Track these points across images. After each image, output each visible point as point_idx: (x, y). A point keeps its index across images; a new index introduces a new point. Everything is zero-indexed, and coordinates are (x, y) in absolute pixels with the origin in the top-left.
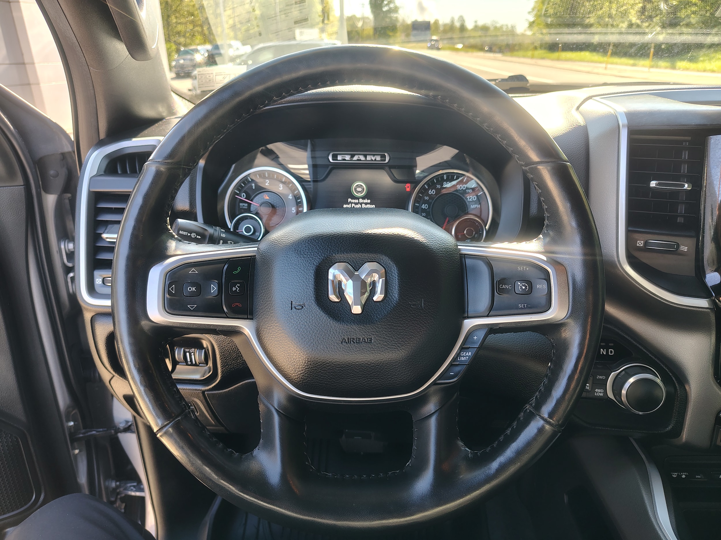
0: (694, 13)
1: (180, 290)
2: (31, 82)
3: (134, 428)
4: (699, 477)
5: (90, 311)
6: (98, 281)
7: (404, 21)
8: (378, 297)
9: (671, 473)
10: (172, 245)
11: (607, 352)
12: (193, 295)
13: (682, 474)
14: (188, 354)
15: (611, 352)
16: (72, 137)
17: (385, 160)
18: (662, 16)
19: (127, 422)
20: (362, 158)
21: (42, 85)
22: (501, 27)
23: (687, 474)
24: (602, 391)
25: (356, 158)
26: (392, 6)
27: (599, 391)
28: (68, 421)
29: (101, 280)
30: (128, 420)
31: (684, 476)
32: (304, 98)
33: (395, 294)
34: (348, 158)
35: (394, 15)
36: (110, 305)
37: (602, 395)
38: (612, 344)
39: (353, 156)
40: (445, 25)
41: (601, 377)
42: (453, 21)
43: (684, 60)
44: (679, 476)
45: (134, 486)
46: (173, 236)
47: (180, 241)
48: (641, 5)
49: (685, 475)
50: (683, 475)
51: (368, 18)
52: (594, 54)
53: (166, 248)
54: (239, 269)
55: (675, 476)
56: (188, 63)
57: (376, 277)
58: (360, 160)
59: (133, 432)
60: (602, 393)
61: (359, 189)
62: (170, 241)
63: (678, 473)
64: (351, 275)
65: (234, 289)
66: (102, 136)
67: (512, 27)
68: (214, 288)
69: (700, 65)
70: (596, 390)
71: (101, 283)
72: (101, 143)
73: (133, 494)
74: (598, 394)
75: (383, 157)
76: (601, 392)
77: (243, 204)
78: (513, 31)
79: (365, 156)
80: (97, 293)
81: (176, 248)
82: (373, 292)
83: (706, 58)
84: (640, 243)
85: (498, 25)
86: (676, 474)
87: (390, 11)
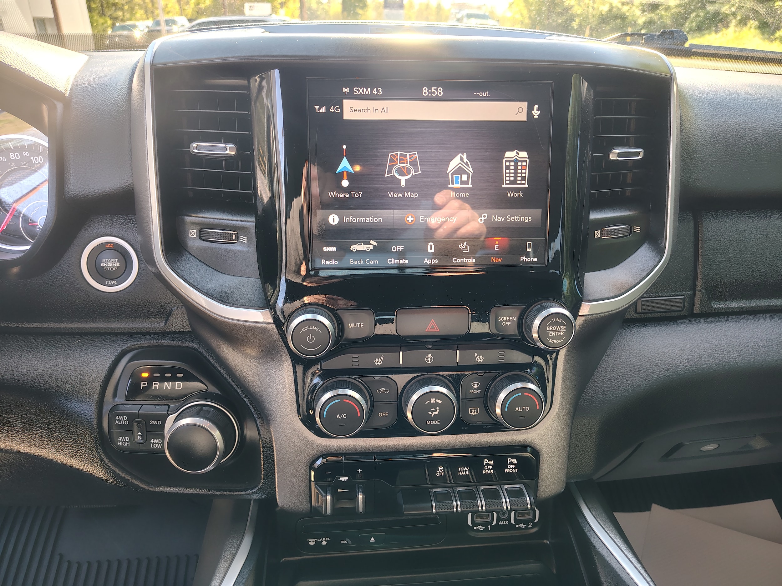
4: (345, 541)
9: (307, 540)
11: (173, 386)
13: (321, 539)
15: (178, 387)
23: (329, 540)
24: (160, 441)
27: (156, 441)
31: (324, 543)
37: (158, 448)
38: (181, 375)
41: (155, 423)
44: (318, 544)
49: (325, 541)
50: (323, 541)
55: (313, 544)
60: (160, 444)
63: (316, 539)
70: (152, 441)
74: (155, 446)
76: (158, 443)
84: (193, 233)
86: (314, 540)
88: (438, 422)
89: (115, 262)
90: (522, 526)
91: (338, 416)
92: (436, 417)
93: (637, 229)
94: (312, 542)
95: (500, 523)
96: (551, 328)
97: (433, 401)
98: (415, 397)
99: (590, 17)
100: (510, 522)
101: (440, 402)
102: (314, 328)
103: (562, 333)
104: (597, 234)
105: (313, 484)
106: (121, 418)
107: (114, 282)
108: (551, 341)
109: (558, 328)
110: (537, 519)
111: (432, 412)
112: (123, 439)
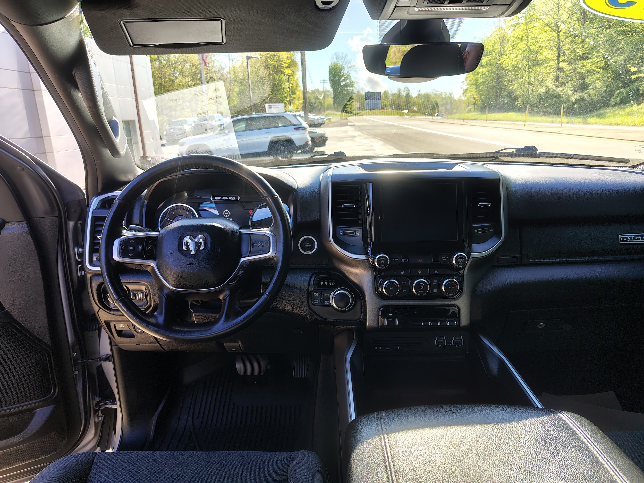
0: (598, 79)
1: (126, 248)
2: (46, 152)
3: (111, 358)
4: (388, 349)
5: (90, 273)
6: (95, 259)
7: (358, 92)
8: (202, 248)
10: (124, 231)
11: (332, 284)
12: (131, 250)
13: (379, 347)
14: (137, 295)
15: (333, 284)
16: (85, 192)
17: (238, 199)
18: (572, 82)
19: (107, 355)
20: (227, 198)
21: (55, 154)
22: (441, 94)
25: (223, 198)
26: (348, 81)
27: (327, 301)
28: (73, 352)
29: (96, 258)
30: (107, 354)
31: (380, 349)
32: (186, 173)
33: (209, 247)
34: (220, 198)
35: (350, 89)
36: (100, 269)
37: (328, 303)
38: (334, 280)
39: (222, 197)
40: (393, 95)
41: (327, 295)
42: (400, 92)
43: (593, 116)
45: (110, 402)
46: (125, 229)
47: (128, 230)
48: (555, 74)
51: (329, 91)
52: (519, 114)
53: (122, 233)
54: (151, 241)
56: (178, 132)
57: (201, 240)
58: (226, 199)
59: (110, 361)
61: (227, 214)
62: (123, 230)
64: (192, 240)
65: (148, 248)
66: (99, 191)
67: (450, 93)
68: (140, 248)
69: (606, 120)
70: (326, 301)
71: (96, 259)
72: (99, 194)
73: (110, 407)
75: (237, 198)
77: (168, 222)
78: (451, 97)
79: (228, 197)
80: (94, 264)
81: (126, 233)
82: (200, 246)
83: (611, 115)
84: (341, 233)
85: (438, 93)
87: (346, 86)
88: (423, 291)
89: (309, 244)
90: (457, 346)
91: (390, 288)
92: (422, 290)
93: (491, 230)
94: (376, 348)
95: (448, 344)
96: (459, 259)
97: (421, 284)
98: (416, 282)
99: (531, 97)
100: (452, 344)
101: (423, 284)
102: (383, 259)
103: (463, 261)
104: (476, 231)
105: (380, 316)
106: (316, 293)
107: (309, 251)
108: (459, 264)
109: (462, 259)
110: (463, 344)
111: (421, 287)
112: (316, 301)
